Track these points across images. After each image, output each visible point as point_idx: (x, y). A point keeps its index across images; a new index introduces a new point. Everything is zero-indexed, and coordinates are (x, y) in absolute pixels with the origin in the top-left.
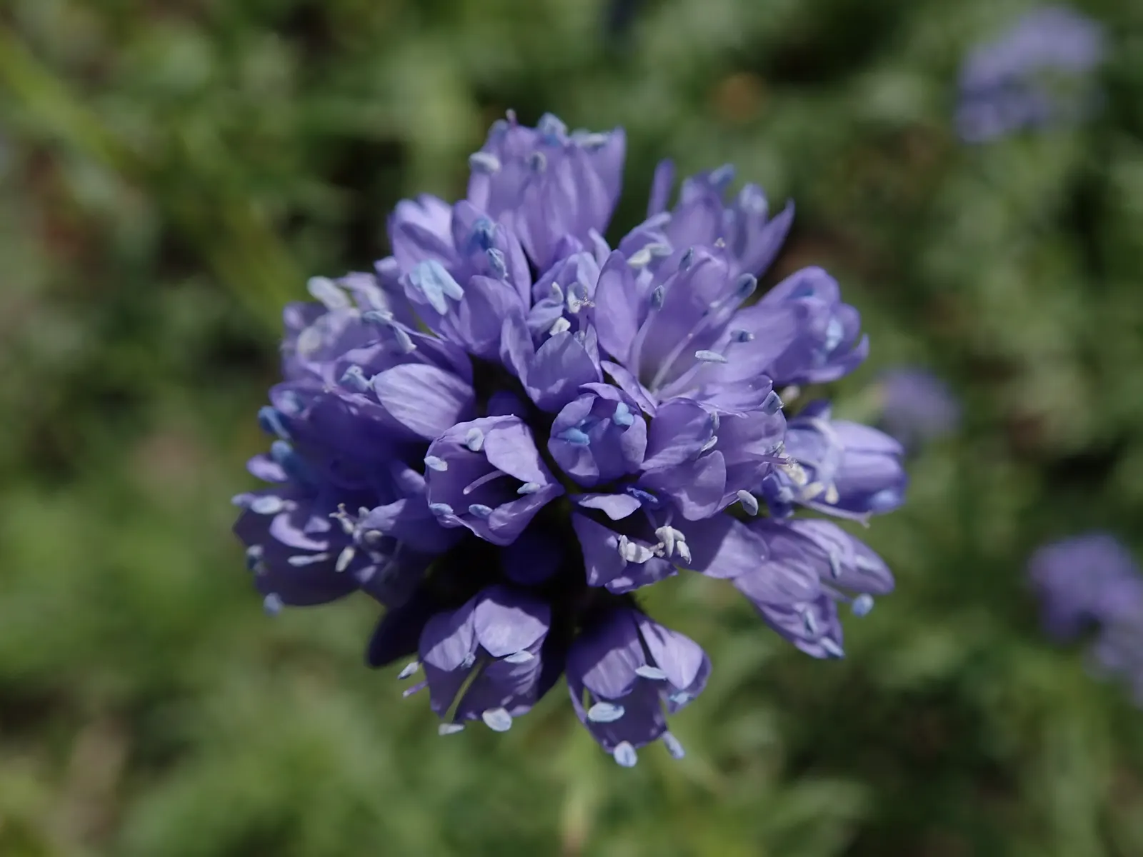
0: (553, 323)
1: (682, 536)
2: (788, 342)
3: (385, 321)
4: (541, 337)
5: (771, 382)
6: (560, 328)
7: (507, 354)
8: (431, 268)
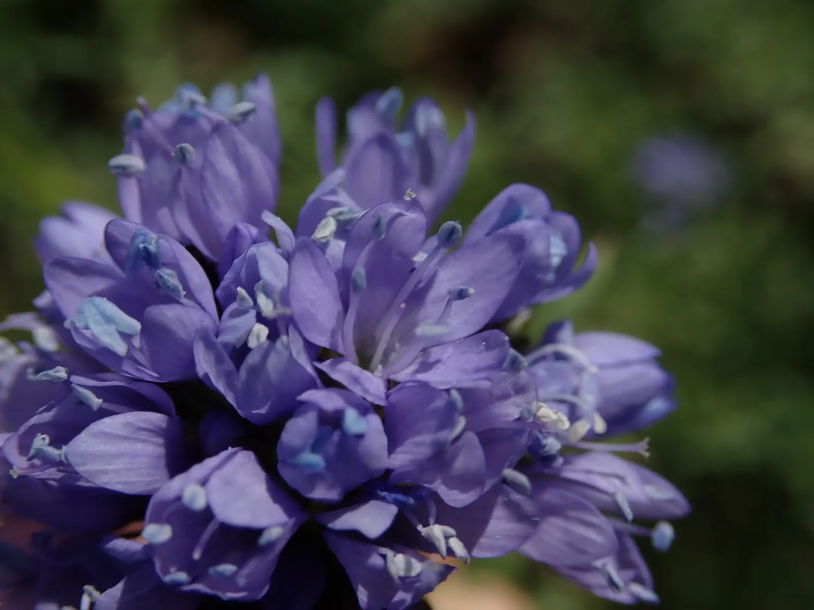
0: (249, 332)
1: (452, 531)
2: (512, 278)
3: (59, 378)
4: (240, 352)
5: (507, 338)
6: (258, 337)
7: (206, 375)
8: (97, 307)
